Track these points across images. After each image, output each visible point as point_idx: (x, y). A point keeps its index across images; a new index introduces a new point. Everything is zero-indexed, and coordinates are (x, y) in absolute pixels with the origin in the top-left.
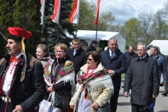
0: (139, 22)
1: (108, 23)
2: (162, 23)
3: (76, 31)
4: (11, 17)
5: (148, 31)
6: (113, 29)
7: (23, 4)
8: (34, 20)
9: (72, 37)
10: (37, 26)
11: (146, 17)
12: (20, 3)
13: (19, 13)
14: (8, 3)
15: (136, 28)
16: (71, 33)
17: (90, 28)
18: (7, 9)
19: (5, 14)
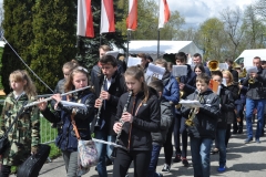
0: (222, 24)
1: (175, 28)
2: (256, 24)
3: (127, 42)
4: (30, 26)
5: (236, 37)
6: (182, 37)
7: (46, 7)
8: (65, 30)
9: (121, 51)
10: (68, 38)
11: (231, 16)
12: (41, 5)
13: (42, 20)
14: (24, 7)
15: (217, 34)
16: (120, 45)
17: (148, 36)
18: (22, 15)
19: (20, 22)
